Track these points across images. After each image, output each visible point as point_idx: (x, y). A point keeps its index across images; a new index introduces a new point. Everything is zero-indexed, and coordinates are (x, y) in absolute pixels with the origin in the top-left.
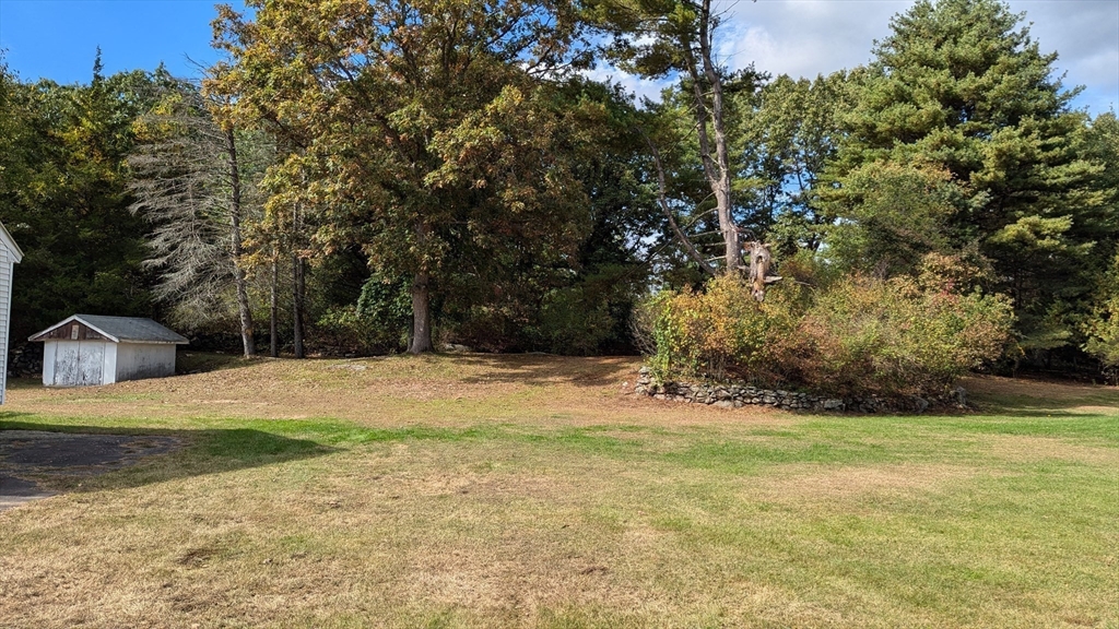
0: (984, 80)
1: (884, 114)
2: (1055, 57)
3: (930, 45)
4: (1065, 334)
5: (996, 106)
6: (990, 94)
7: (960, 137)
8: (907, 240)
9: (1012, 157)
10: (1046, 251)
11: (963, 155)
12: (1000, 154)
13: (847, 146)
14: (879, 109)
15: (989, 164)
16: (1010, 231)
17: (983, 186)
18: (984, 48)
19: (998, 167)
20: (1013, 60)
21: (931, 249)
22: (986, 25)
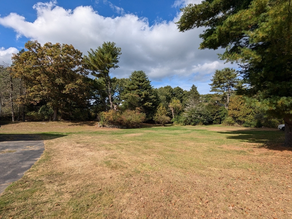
0: (143, 84)
1: (130, 86)
2: (151, 81)
3: (136, 77)
4: (151, 118)
5: (144, 87)
6: (144, 86)
7: (140, 91)
8: (134, 105)
9: (146, 94)
10: (149, 107)
11: (140, 93)
12: (145, 94)
13: (126, 90)
14: (130, 85)
15: (143, 95)
16: (146, 104)
17: (142, 98)
18: (143, 79)
19: (144, 96)
20: (146, 82)
21: (136, 107)
22: (143, 76)
